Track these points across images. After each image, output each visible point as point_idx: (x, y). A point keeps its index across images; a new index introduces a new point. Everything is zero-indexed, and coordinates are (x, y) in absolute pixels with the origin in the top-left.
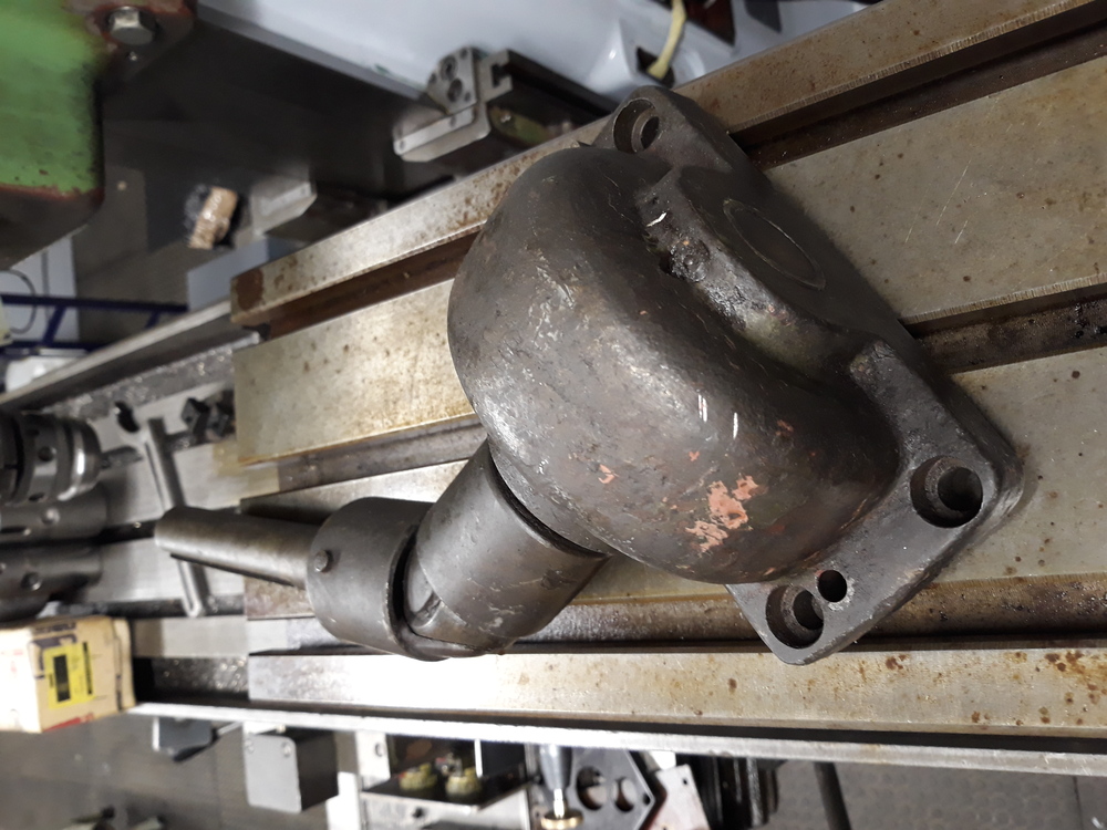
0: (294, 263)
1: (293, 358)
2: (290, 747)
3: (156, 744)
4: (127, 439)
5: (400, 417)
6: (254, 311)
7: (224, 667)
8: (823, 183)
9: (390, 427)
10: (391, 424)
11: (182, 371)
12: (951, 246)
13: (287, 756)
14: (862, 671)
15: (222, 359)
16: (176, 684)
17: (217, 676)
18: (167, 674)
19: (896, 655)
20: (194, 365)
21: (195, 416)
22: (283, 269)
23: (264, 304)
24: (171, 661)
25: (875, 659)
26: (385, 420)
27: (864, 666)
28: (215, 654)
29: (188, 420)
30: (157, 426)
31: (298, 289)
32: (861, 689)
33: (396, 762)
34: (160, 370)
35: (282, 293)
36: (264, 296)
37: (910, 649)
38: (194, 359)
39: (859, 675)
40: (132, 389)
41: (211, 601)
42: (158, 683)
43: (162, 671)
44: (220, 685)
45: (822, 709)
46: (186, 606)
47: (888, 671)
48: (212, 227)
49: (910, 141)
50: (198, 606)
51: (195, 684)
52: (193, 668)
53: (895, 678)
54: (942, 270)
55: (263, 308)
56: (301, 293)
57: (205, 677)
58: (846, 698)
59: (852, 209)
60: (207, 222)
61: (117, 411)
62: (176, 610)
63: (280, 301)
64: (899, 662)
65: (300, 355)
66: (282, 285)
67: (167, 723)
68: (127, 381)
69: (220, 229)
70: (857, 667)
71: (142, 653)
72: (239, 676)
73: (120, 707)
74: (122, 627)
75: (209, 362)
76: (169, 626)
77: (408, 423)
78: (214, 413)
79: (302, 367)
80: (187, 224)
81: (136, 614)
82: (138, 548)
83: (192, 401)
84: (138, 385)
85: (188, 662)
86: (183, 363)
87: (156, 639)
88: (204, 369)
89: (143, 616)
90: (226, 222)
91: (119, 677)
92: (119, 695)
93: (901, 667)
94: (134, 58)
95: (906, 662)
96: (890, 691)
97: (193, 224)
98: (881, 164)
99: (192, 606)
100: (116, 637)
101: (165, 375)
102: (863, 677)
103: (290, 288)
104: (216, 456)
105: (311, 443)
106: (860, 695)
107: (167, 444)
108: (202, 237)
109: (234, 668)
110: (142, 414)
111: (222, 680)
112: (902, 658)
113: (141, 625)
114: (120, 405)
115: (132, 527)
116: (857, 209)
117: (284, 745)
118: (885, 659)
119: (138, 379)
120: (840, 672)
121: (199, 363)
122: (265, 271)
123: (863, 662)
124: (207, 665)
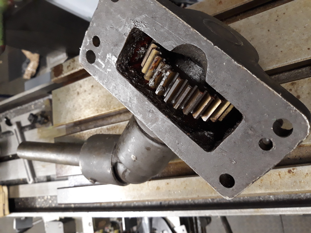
0: (74, 61)
1: (73, 91)
2: (61, 225)
3: (15, 227)
4: (8, 128)
5: (112, 107)
6: (60, 77)
7: (39, 200)
8: (258, 23)
9: (108, 110)
10: (108, 109)
11: (27, 108)
12: (303, 39)
13: (60, 228)
14: (279, 175)
15: (40, 103)
16: (23, 206)
17: (37, 203)
18: (20, 204)
19: (291, 169)
20: (30, 106)
21: (33, 119)
22: (70, 63)
23: (63, 74)
24: (21, 199)
25: (284, 171)
26: (107, 108)
27: (280, 173)
28: (37, 195)
29: (30, 120)
30: (19, 124)
31: (75, 69)
32: (279, 181)
33: (95, 228)
34: (19, 108)
35: (70, 71)
36: (63, 72)
37: (296, 166)
38: (30, 104)
39: (279, 176)
40: (9, 114)
41: (36, 179)
42: (16, 207)
43: (18, 203)
44: (38, 206)
45: (266, 188)
46: (28, 180)
47: (288, 174)
48: (30, 72)
49: (287, 9)
50: (32, 180)
51: (29, 206)
52: (29, 201)
53: (291, 176)
54: (300, 47)
55: (62, 76)
56: (76, 70)
57: (33, 204)
58: (274, 184)
59: (269, 30)
60: (29, 71)
61: (5, 120)
62: (24, 182)
63: (69, 73)
64: (292, 171)
65: (76, 90)
66: (70, 68)
67: (18, 220)
68: (7, 112)
69: (32, 73)
70: (278, 174)
71: (12, 197)
72: (44, 203)
73: (4, 214)
74: (5, 189)
75: (35, 104)
76: (22, 188)
77: (115, 109)
78: (39, 118)
79: (76, 94)
80: (22, 71)
81: (10, 184)
82: (11, 163)
83: (32, 114)
84: (11, 113)
85: (27, 199)
86: (26, 105)
87: (17, 192)
88: (34, 107)
89: (12, 185)
90: (35, 71)
91: (4, 205)
92: (4, 211)
93: (293, 172)
94: (16, 7)
95: (295, 171)
96: (290, 180)
97: (24, 71)
98: (278, 16)
99: (30, 180)
100: (3, 191)
101: (20, 109)
102: (280, 177)
103: (73, 69)
104: (38, 132)
105: (80, 118)
106: (279, 183)
107: (22, 129)
108: (27, 75)
109: (43, 200)
110: (13, 120)
111: (38, 204)
112: (293, 169)
113: (12, 188)
114: (6, 118)
115: (9, 156)
116: (270, 30)
117: (59, 224)
118: (287, 171)
119: (12, 111)
120: (272, 176)
121: (32, 105)
122: (64, 65)
123: (280, 172)
124: (33, 199)
